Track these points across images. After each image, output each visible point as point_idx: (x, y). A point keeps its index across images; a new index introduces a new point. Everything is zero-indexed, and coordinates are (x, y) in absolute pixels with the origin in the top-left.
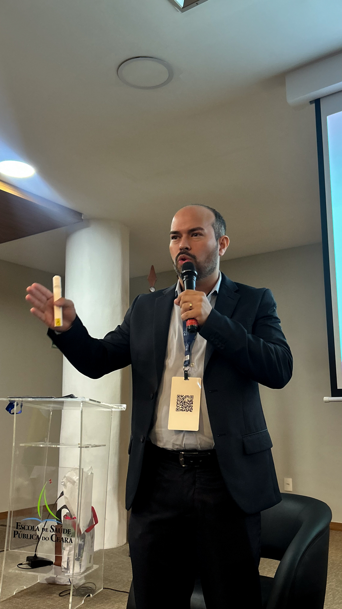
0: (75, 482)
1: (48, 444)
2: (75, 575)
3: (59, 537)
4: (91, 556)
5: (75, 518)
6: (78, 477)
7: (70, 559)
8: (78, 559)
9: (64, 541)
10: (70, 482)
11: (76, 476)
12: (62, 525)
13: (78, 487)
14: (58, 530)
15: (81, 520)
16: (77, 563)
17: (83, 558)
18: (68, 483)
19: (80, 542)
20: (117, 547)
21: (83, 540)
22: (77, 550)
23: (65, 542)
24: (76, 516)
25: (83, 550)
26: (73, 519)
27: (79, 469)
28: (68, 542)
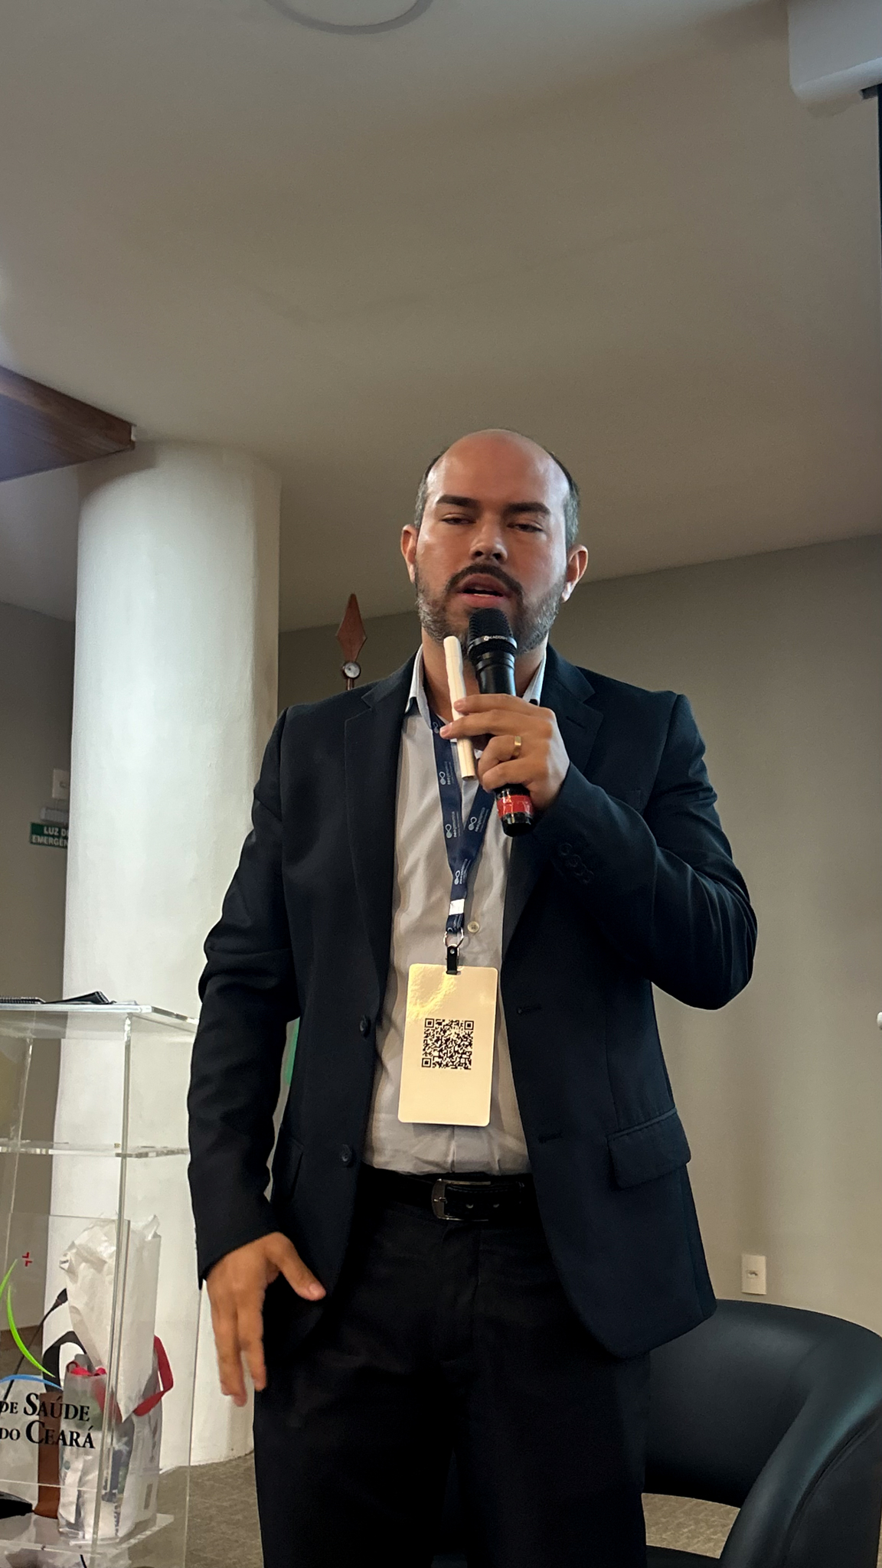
0: (105, 1262)
1: (18, 1145)
2: (102, 1546)
3: (53, 1431)
4: (150, 1487)
5: (104, 1371)
6: (114, 1248)
7: (86, 1496)
8: (110, 1498)
9: (68, 1442)
10: (86, 1261)
11: (106, 1244)
12: (62, 1392)
13: (112, 1276)
14: (49, 1408)
15: (121, 1378)
16: (107, 1510)
17: (125, 1494)
18: (83, 1265)
19: (117, 1448)
20: (227, 1460)
21: (125, 1439)
22: (108, 1468)
23: (71, 1445)
24: (105, 1366)
25: (127, 1469)
26: (97, 1375)
27: (117, 1222)
28: (81, 1445)
